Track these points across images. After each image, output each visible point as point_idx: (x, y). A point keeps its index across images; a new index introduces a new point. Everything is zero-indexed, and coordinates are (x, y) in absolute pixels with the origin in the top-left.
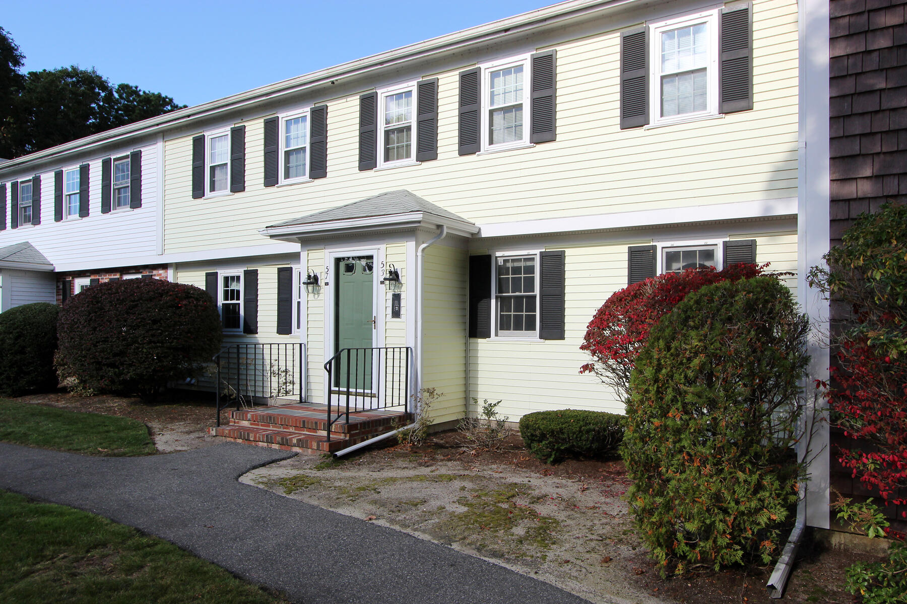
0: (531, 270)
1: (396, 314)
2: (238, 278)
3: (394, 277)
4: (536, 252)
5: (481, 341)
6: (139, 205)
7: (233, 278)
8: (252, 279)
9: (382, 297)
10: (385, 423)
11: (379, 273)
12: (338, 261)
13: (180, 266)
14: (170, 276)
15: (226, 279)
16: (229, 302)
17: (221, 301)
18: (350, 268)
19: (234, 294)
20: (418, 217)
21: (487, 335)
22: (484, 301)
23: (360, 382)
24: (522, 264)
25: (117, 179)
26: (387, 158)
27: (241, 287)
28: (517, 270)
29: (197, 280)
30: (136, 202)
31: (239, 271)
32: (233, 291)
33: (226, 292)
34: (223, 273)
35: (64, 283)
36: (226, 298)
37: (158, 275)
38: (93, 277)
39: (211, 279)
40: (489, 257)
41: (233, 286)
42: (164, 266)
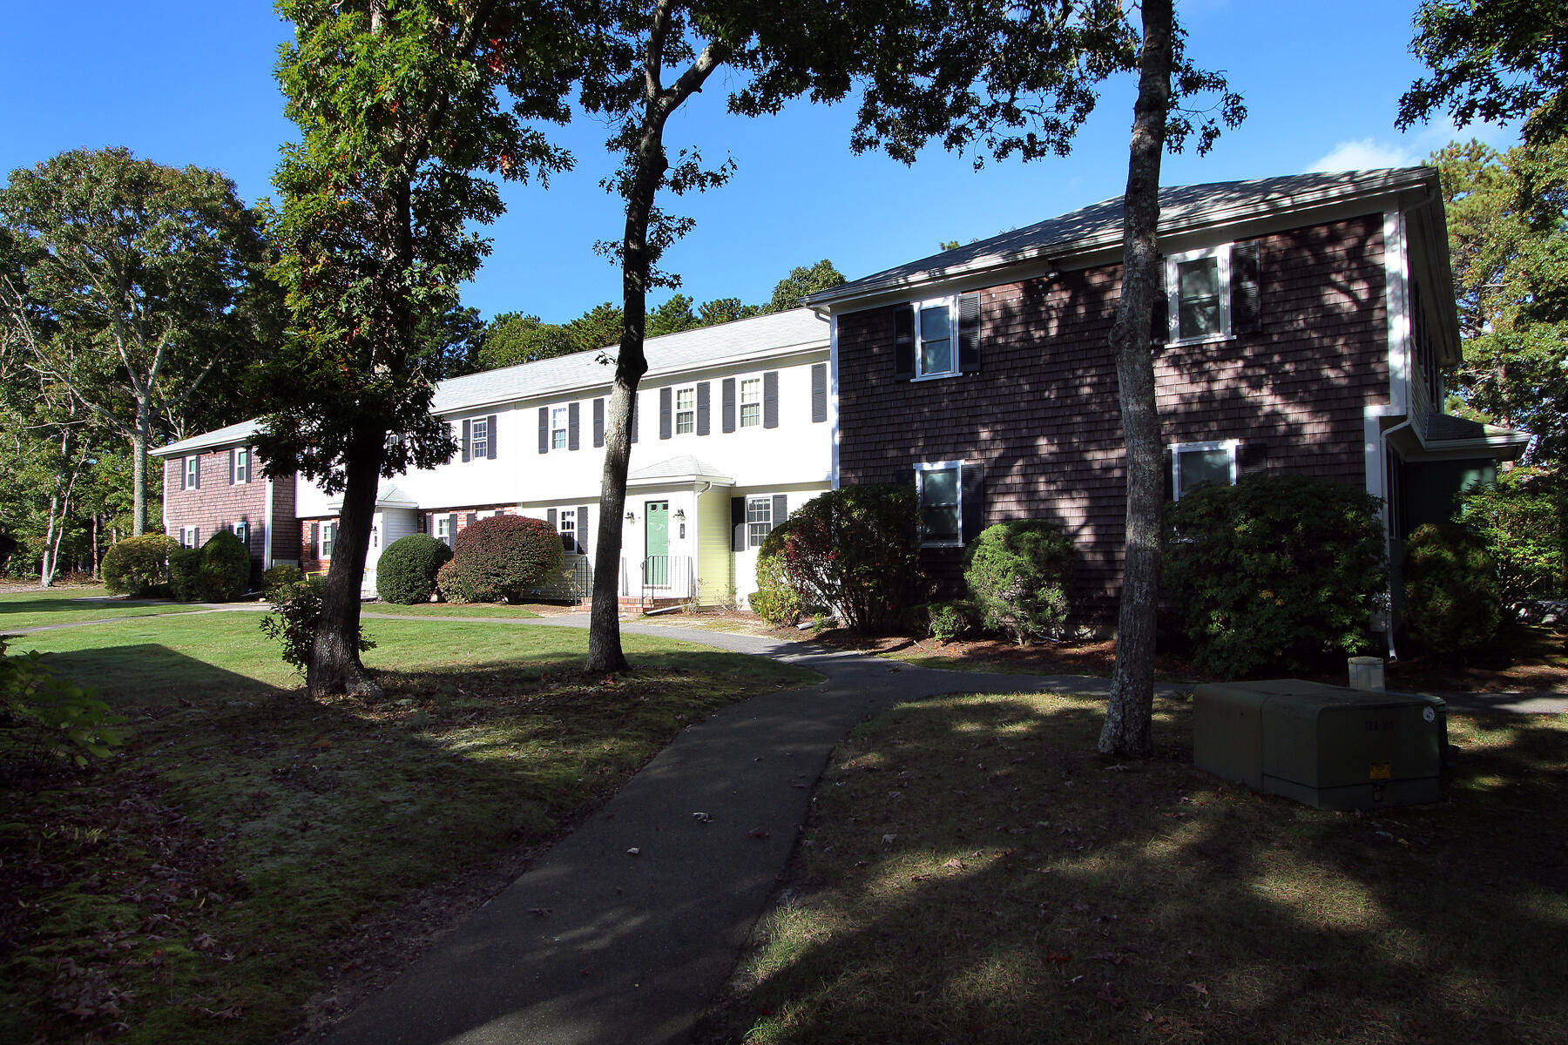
0: (767, 506)
1: (682, 536)
2: (573, 513)
3: (681, 513)
4: (770, 496)
5: (737, 553)
6: (494, 457)
7: (568, 513)
8: (583, 513)
9: (674, 525)
10: (675, 601)
11: (672, 510)
12: (647, 503)
13: (526, 505)
14: (519, 512)
15: (563, 514)
16: (566, 531)
17: (559, 530)
18: (654, 508)
19: (570, 525)
20: (693, 478)
21: (742, 549)
22: (740, 525)
23: (660, 581)
24: (763, 503)
25: (476, 436)
26: (678, 432)
27: (574, 519)
28: (760, 507)
29: (541, 514)
30: (492, 455)
31: (574, 508)
32: (568, 523)
33: (563, 523)
34: (560, 509)
35: (425, 517)
36: (563, 528)
37: (508, 511)
38: (451, 513)
39: (552, 513)
40: (743, 498)
41: (568, 519)
42: (514, 505)
